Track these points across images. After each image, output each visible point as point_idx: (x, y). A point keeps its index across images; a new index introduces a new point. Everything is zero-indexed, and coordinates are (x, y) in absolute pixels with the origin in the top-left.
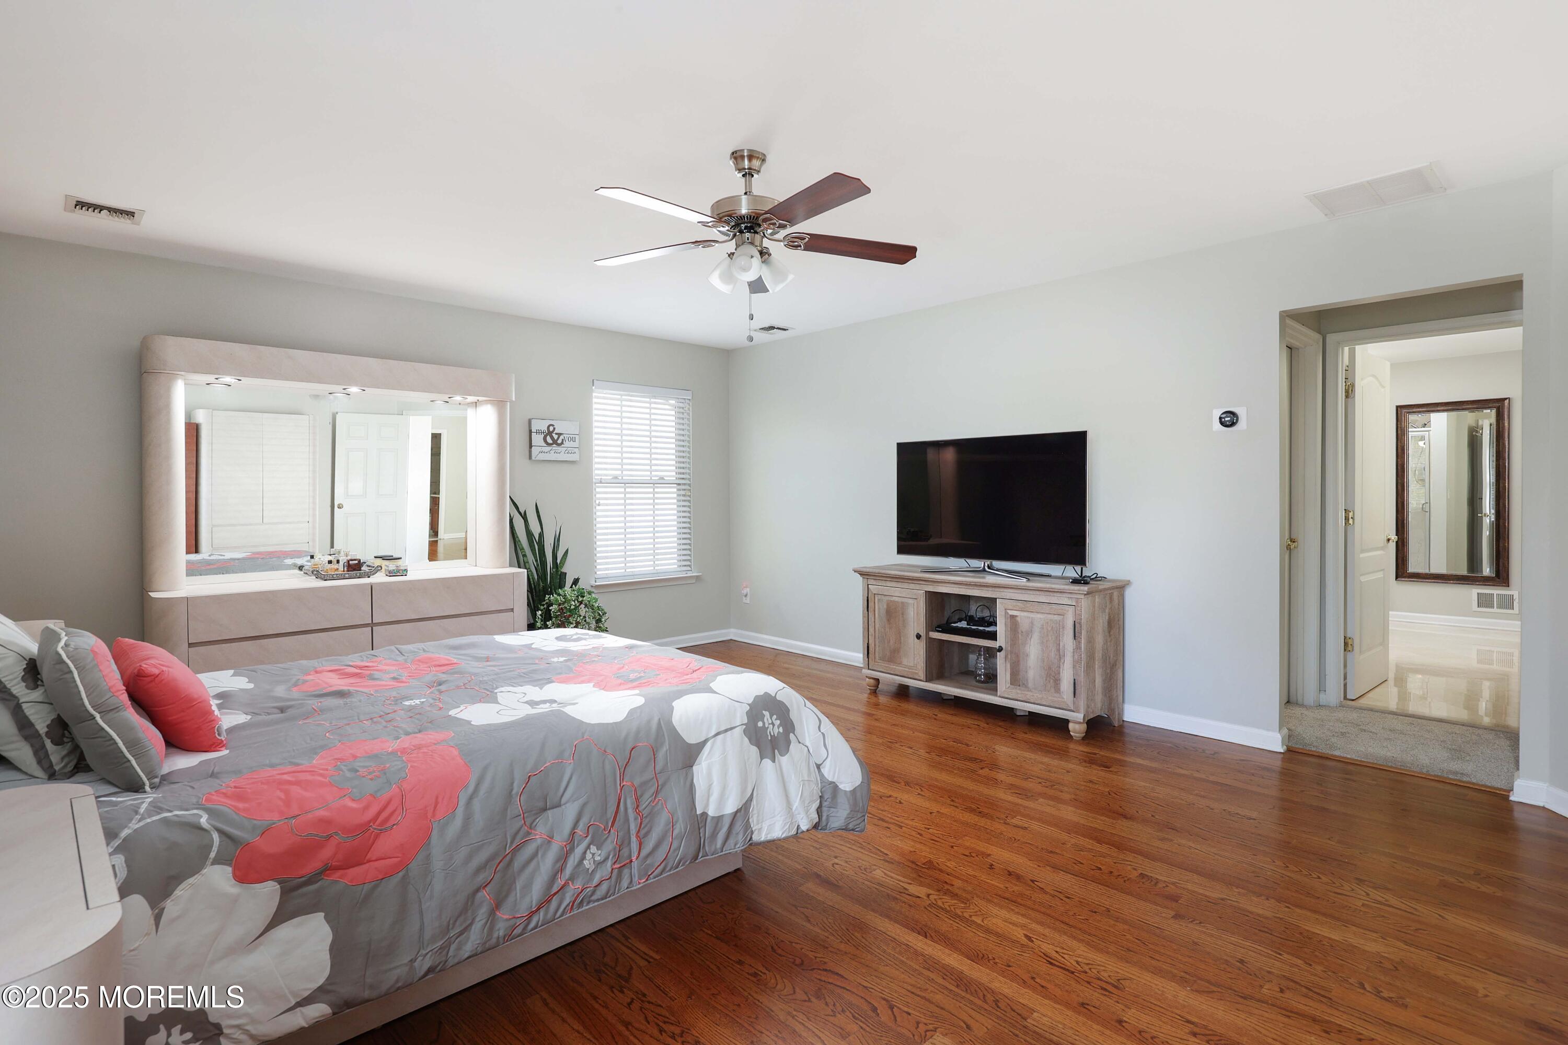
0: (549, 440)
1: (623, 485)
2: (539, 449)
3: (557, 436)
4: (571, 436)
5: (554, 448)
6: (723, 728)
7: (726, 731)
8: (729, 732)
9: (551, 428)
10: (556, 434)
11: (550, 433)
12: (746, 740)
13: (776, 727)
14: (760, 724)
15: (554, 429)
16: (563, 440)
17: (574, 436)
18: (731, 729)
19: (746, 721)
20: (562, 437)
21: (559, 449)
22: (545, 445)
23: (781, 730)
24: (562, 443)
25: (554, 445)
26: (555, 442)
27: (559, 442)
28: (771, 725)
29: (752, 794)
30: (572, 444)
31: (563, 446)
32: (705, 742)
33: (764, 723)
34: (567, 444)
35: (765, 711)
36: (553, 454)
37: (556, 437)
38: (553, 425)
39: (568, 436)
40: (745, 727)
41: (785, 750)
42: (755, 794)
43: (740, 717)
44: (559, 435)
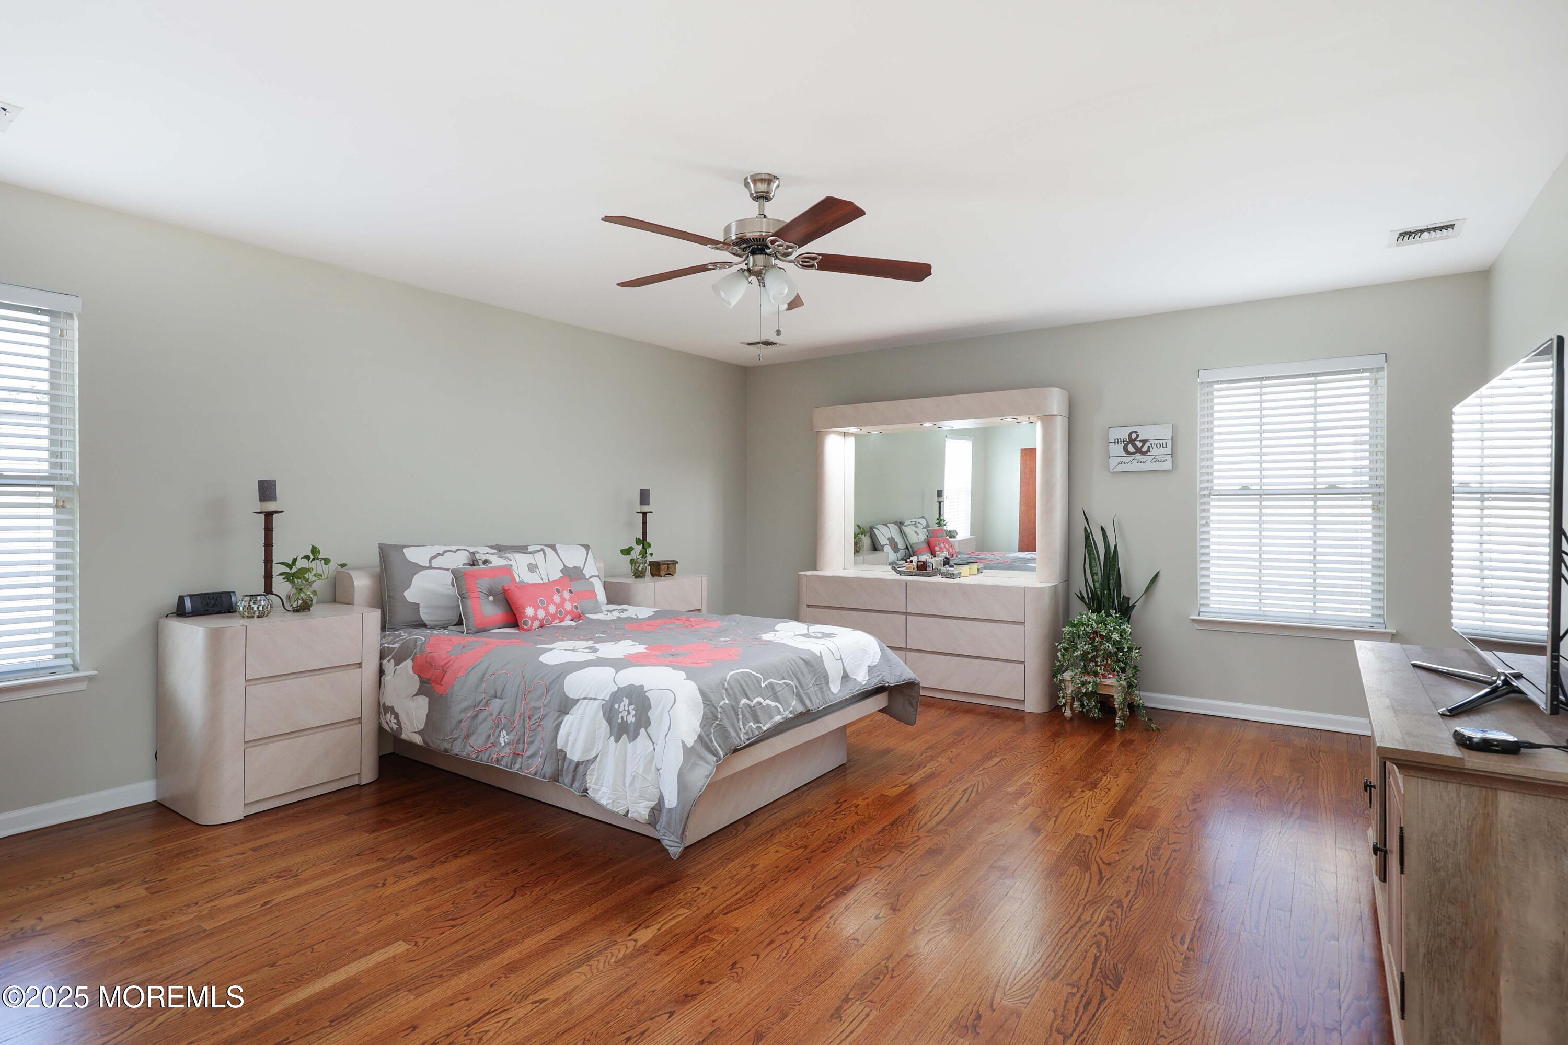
0: (1131, 448)
1: (1258, 497)
2: (1119, 460)
3: (1141, 443)
4: (1161, 442)
5: (1137, 458)
6: (590, 696)
7: (591, 699)
8: (592, 701)
9: (1134, 436)
10: (1140, 441)
11: (1132, 441)
12: (601, 712)
13: (631, 715)
14: (616, 706)
15: (1138, 436)
16: (1149, 447)
17: (1164, 441)
18: (595, 699)
19: (607, 699)
20: (1148, 444)
21: (1144, 458)
22: (1126, 455)
23: (634, 719)
24: (1148, 451)
25: (1138, 454)
26: (1138, 450)
27: (1145, 449)
28: (626, 713)
29: (596, 757)
30: (1162, 451)
31: (1149, 454)
32: (578, 700)
33: (619, 707)
34: (1154, 451)
35: (626, 698)
36: (1134, 464)
37: (1139, 444)
38: (1136, 432)
39: (1156, 442)
40: (605, 702)
41: (634, 737)
42: (598, 759)
43: (606, 695)
44: (1144, 442)
